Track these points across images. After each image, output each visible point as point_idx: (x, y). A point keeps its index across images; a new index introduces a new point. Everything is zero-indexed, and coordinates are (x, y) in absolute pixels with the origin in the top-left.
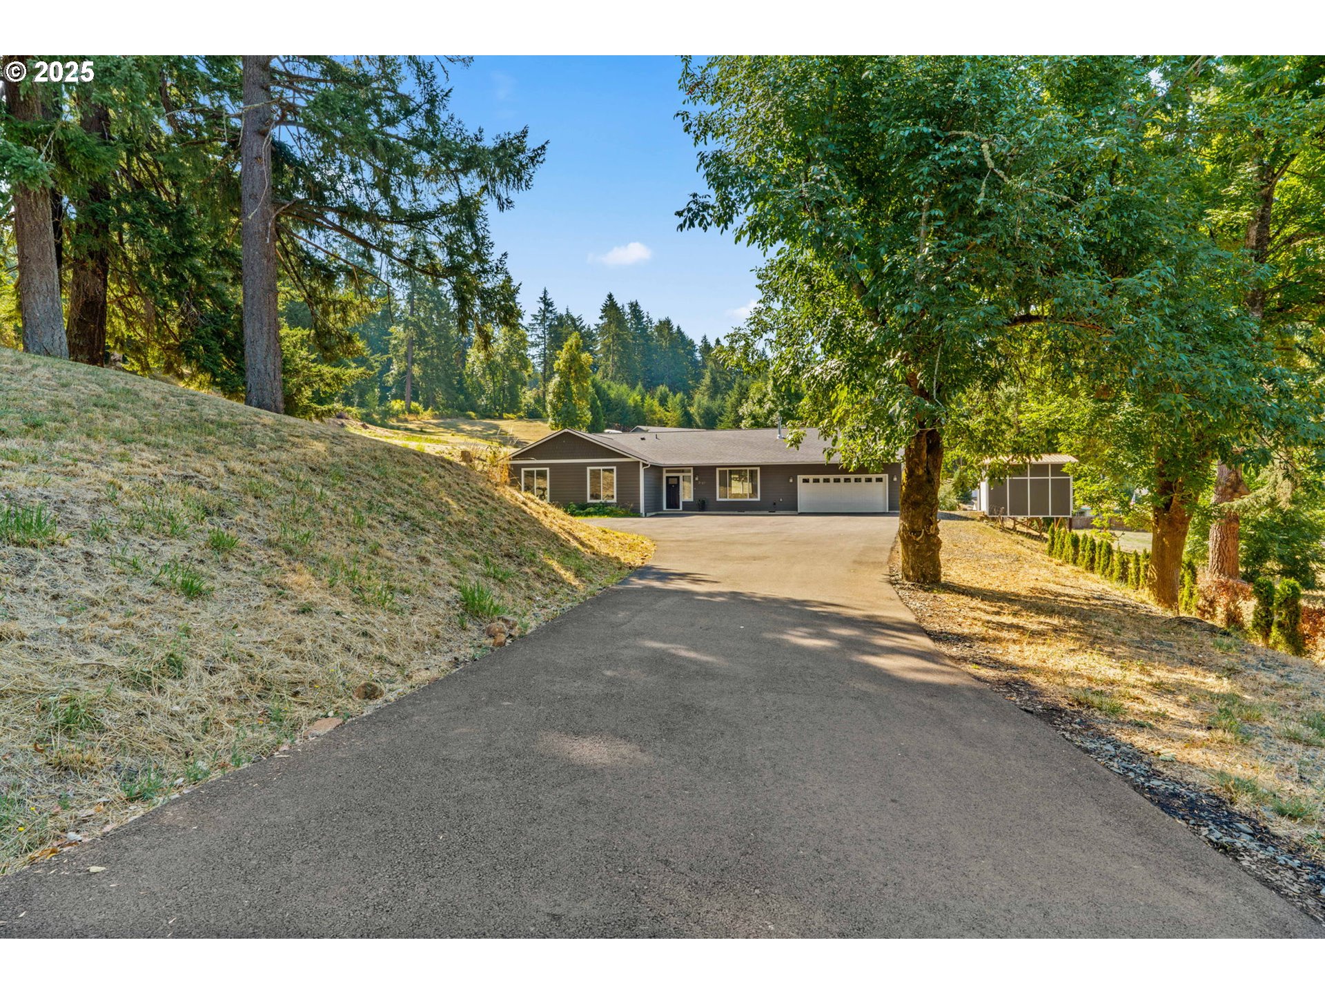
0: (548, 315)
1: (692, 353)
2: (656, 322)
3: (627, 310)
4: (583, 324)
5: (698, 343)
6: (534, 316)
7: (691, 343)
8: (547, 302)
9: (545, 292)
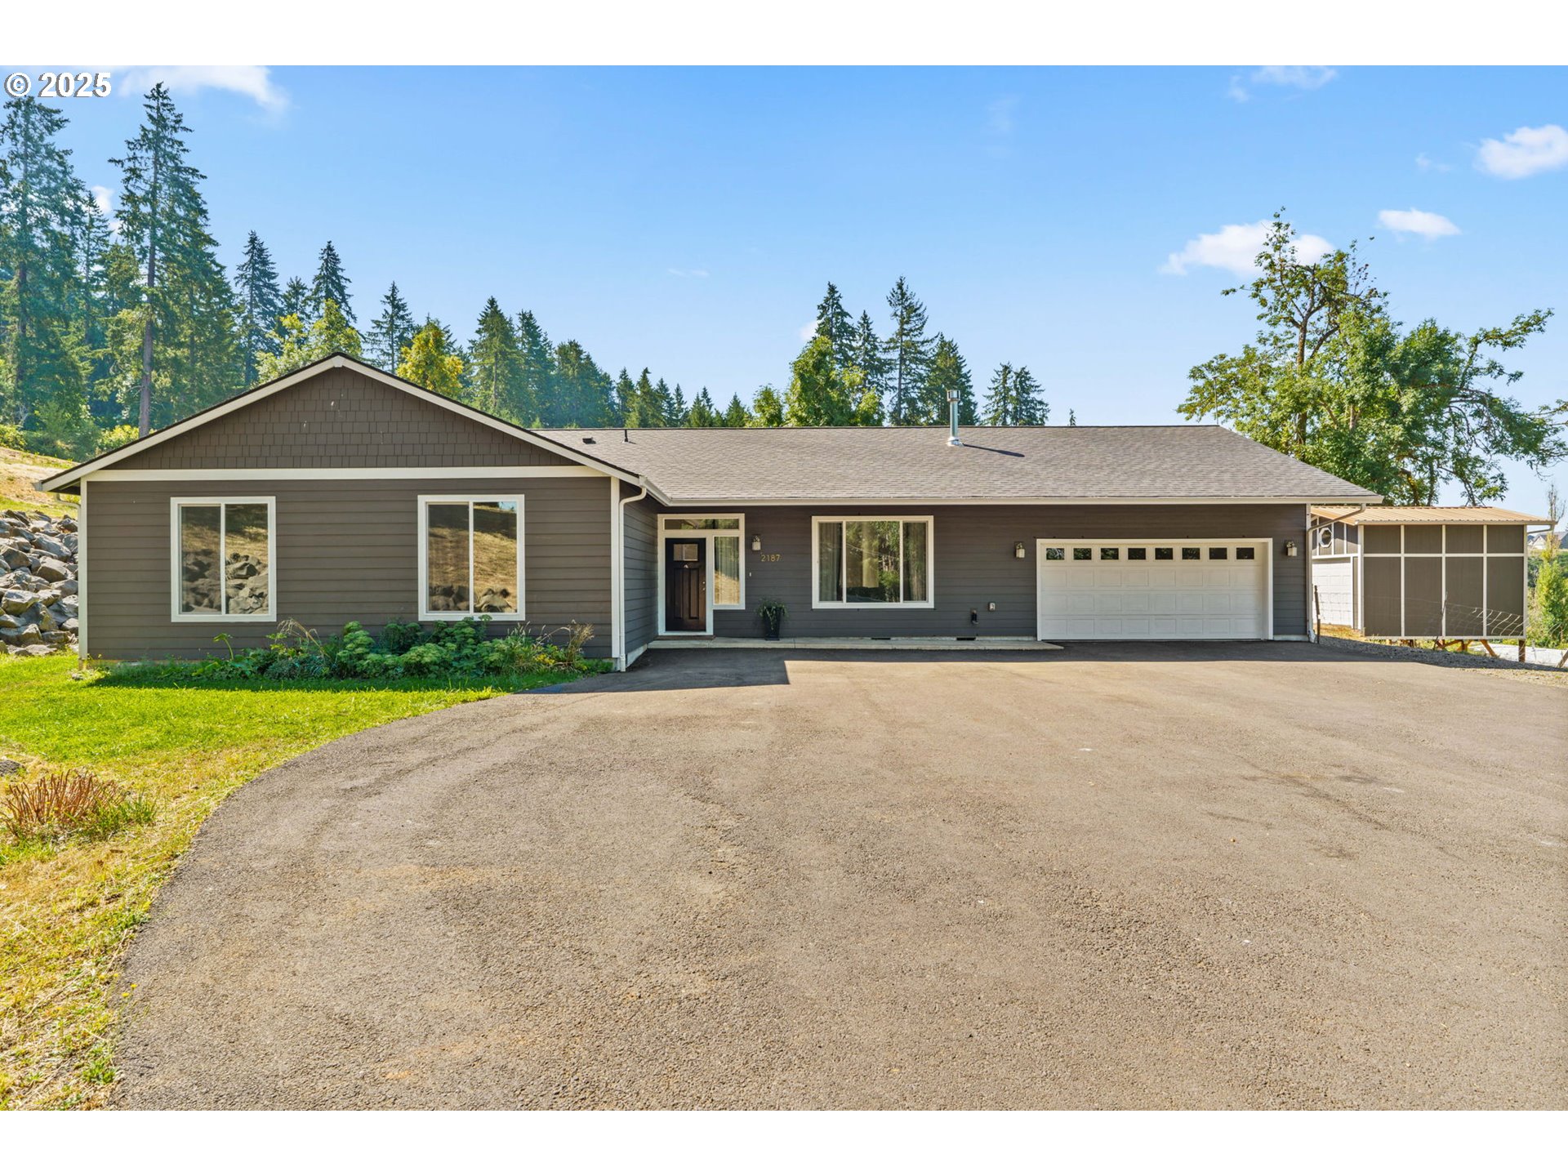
0: (398, 322)
1: (606, 391)
2: (555, 345)
3: (517, 323)
4: (451, 339)
5: (616, 379)
6: (376, 322)
7: (606, 378)
8: (396, 304)
9: (394, 289)
